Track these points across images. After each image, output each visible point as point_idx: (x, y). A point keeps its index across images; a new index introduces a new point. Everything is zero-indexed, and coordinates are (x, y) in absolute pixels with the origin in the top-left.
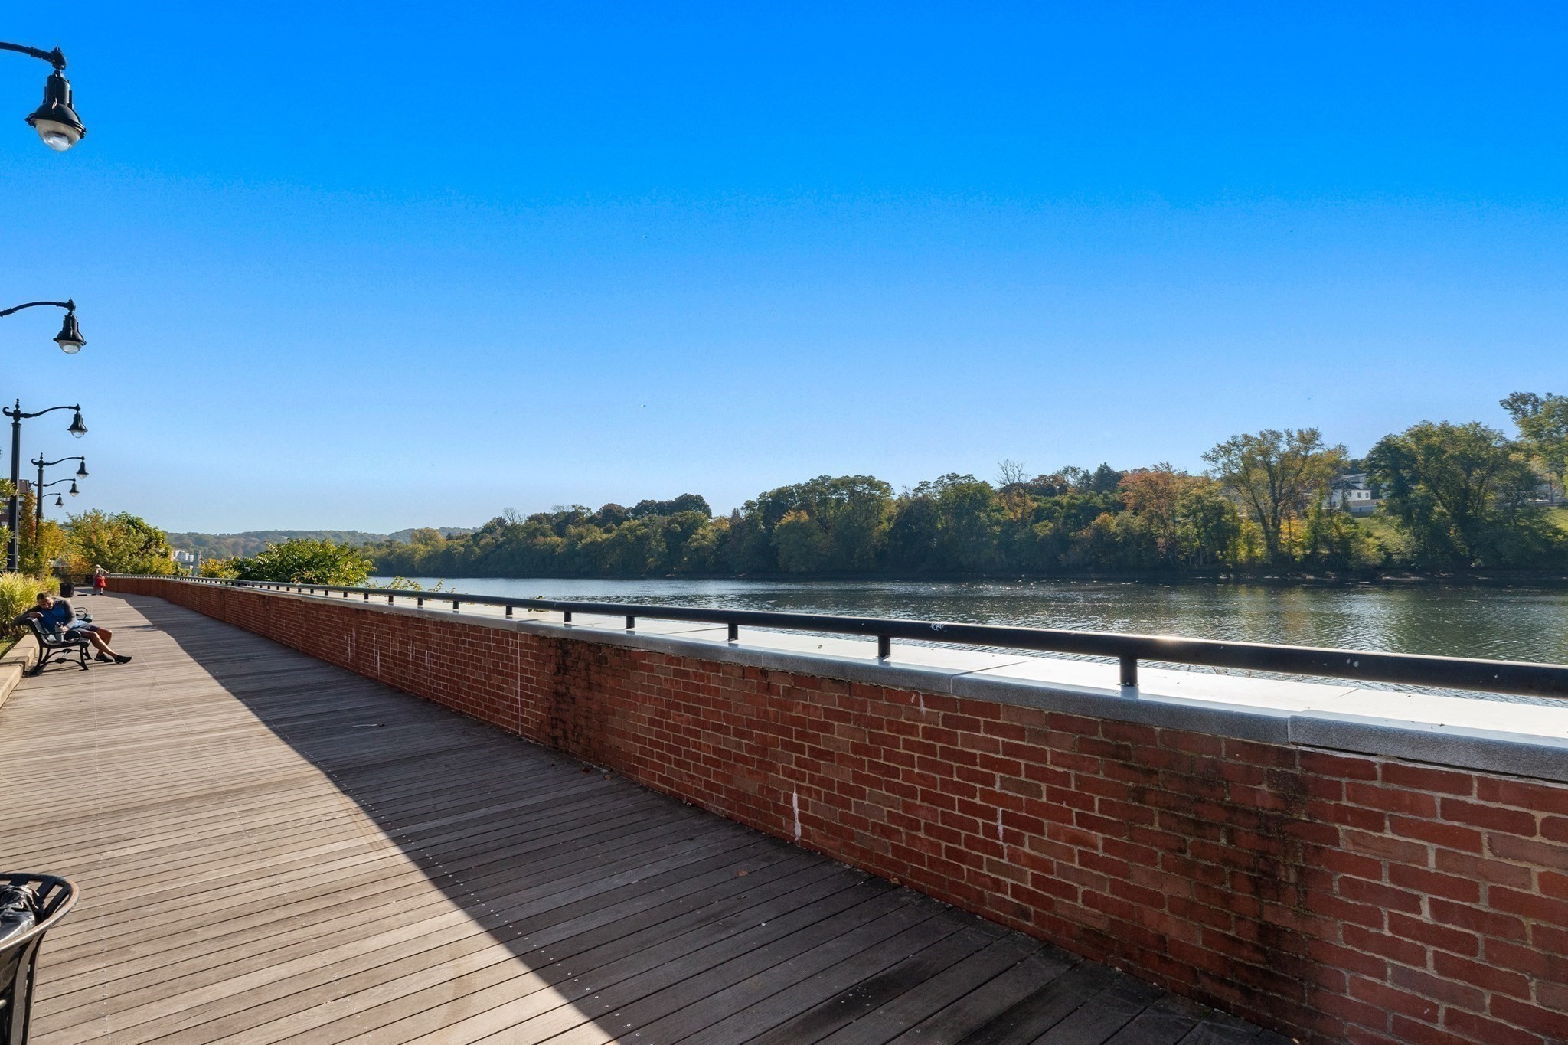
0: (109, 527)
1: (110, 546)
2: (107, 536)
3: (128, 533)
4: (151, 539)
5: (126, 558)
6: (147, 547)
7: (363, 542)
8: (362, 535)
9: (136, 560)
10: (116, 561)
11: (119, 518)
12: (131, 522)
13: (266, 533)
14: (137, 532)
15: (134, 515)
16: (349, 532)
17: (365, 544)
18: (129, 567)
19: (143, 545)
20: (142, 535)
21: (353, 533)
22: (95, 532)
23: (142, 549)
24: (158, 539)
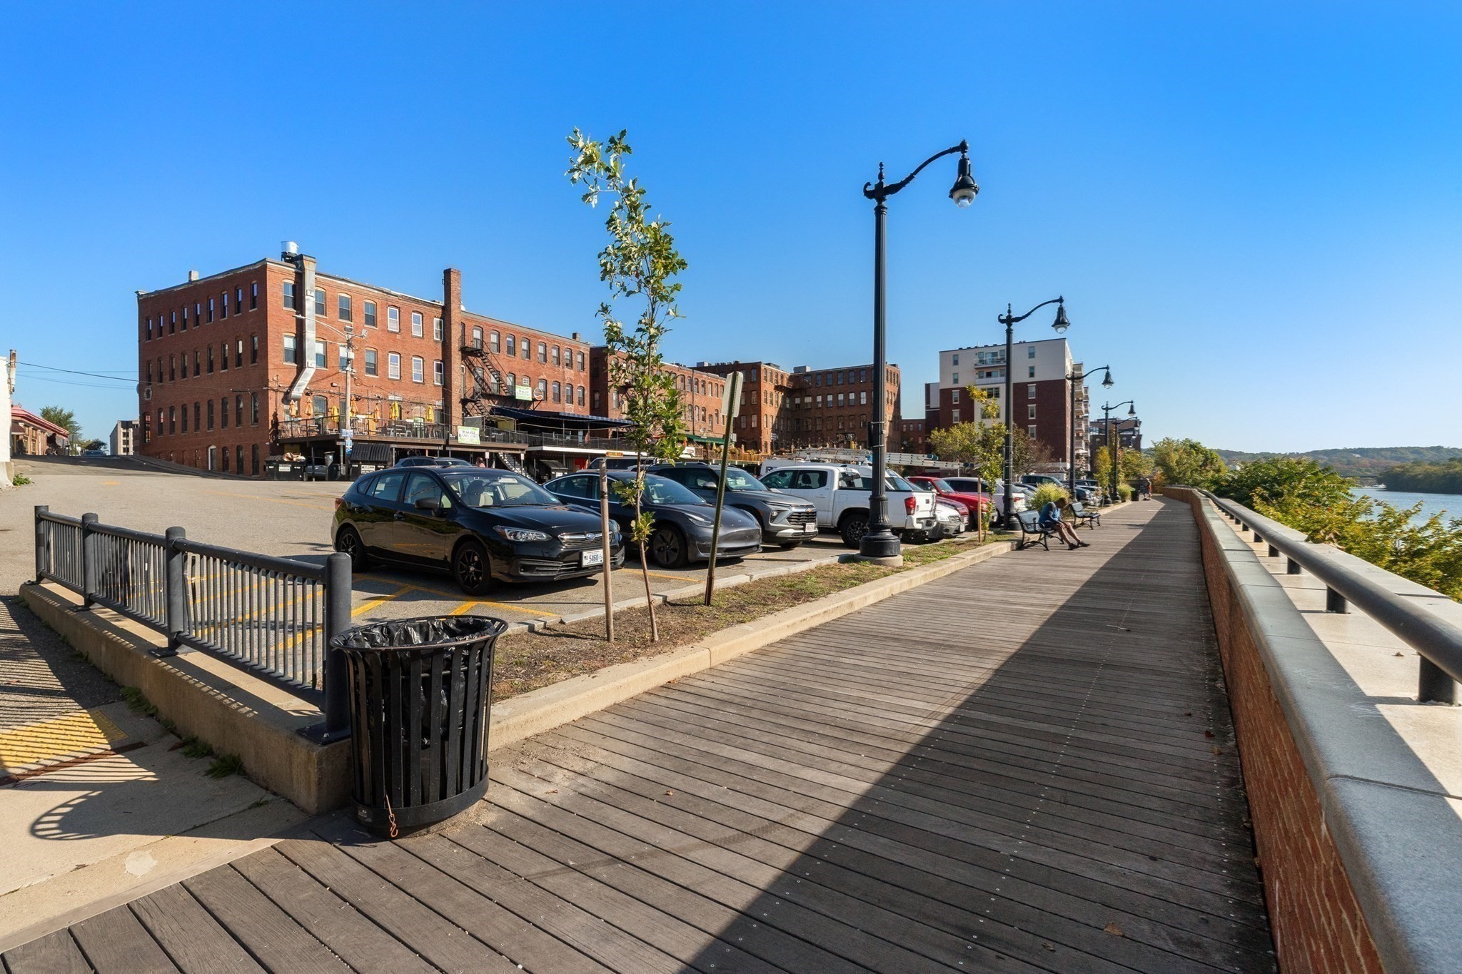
0: (1176, 450)
1: (1177, 465)
2: (1175, 457)
3: (1189, 454)
4: (1207, 459)
5: (1189, 473)
6: (1205, 464)
7: (1449, 457)
8: (1449, 451)
9: (1196, 475)
10: (1181, 475)
11: (1184, 443)
12: (1193, 446)
13: (1335, 451)
14: (1197, 453)
15: (1195, 440)
16: (1432, 448)
17: (1451, 460)
18: (1190, 481)
19: (1201, 463)
20: (1201, 456)
21: (1439, 449)
22: (1168, 454)
23: (1201, 467)
24: (1213, 459)
